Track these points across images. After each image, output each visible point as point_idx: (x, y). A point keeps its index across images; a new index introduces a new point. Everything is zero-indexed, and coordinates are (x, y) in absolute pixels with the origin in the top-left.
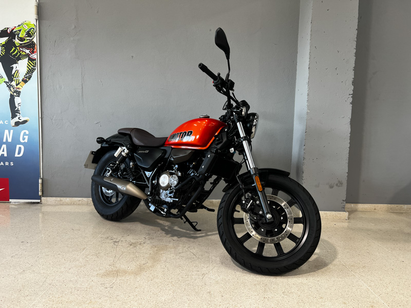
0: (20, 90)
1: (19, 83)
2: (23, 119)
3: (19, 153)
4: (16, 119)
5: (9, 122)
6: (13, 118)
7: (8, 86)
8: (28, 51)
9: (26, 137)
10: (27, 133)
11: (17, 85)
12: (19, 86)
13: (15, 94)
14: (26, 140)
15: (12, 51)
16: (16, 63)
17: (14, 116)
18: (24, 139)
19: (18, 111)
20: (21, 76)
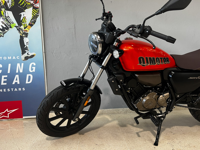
0: (28, 32)
1: (26, 27)
2: (31, 54)
3: (29, 81)
4: (26, 55)
5: (20, 57)
6: (23, 54)
7: (18, 29)
8: (32, 2)
9: (34, 68)
10: (35, 64)
11: (25, 28)
12: (26, 29)
13: (24, 35)
14: (34, 71)
15: (20, 2)
16: (23, 12)
17: (23, 52)
18: (32, 69)
19: (26, 48)
20: (28, 22)
